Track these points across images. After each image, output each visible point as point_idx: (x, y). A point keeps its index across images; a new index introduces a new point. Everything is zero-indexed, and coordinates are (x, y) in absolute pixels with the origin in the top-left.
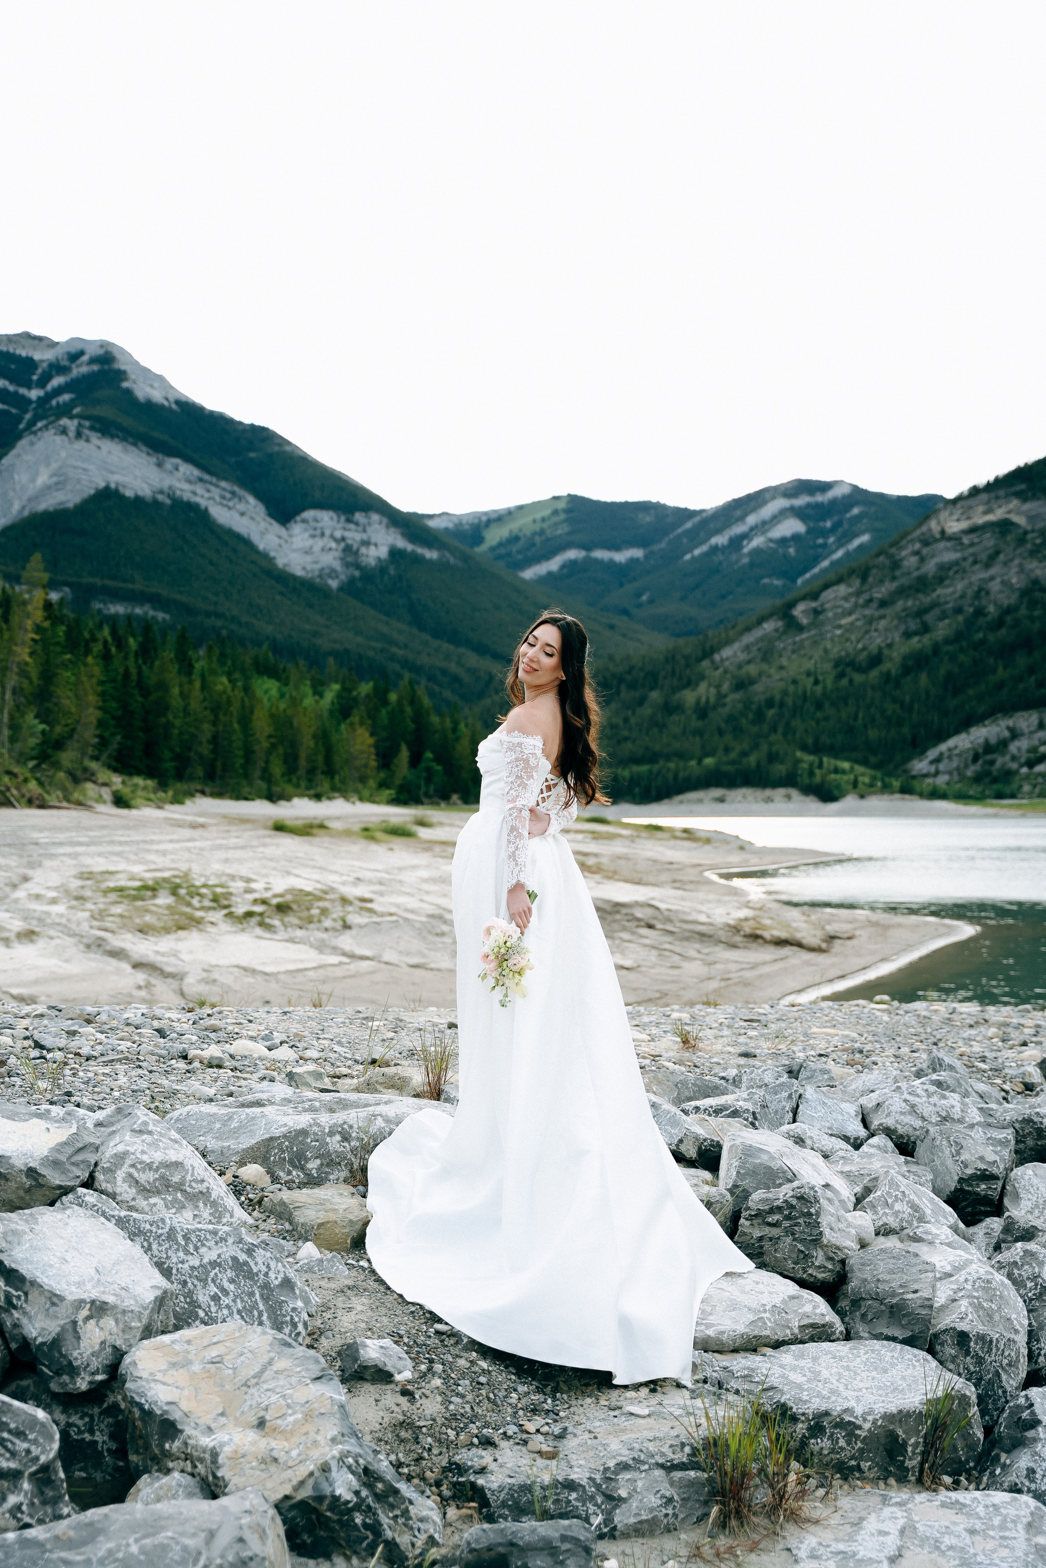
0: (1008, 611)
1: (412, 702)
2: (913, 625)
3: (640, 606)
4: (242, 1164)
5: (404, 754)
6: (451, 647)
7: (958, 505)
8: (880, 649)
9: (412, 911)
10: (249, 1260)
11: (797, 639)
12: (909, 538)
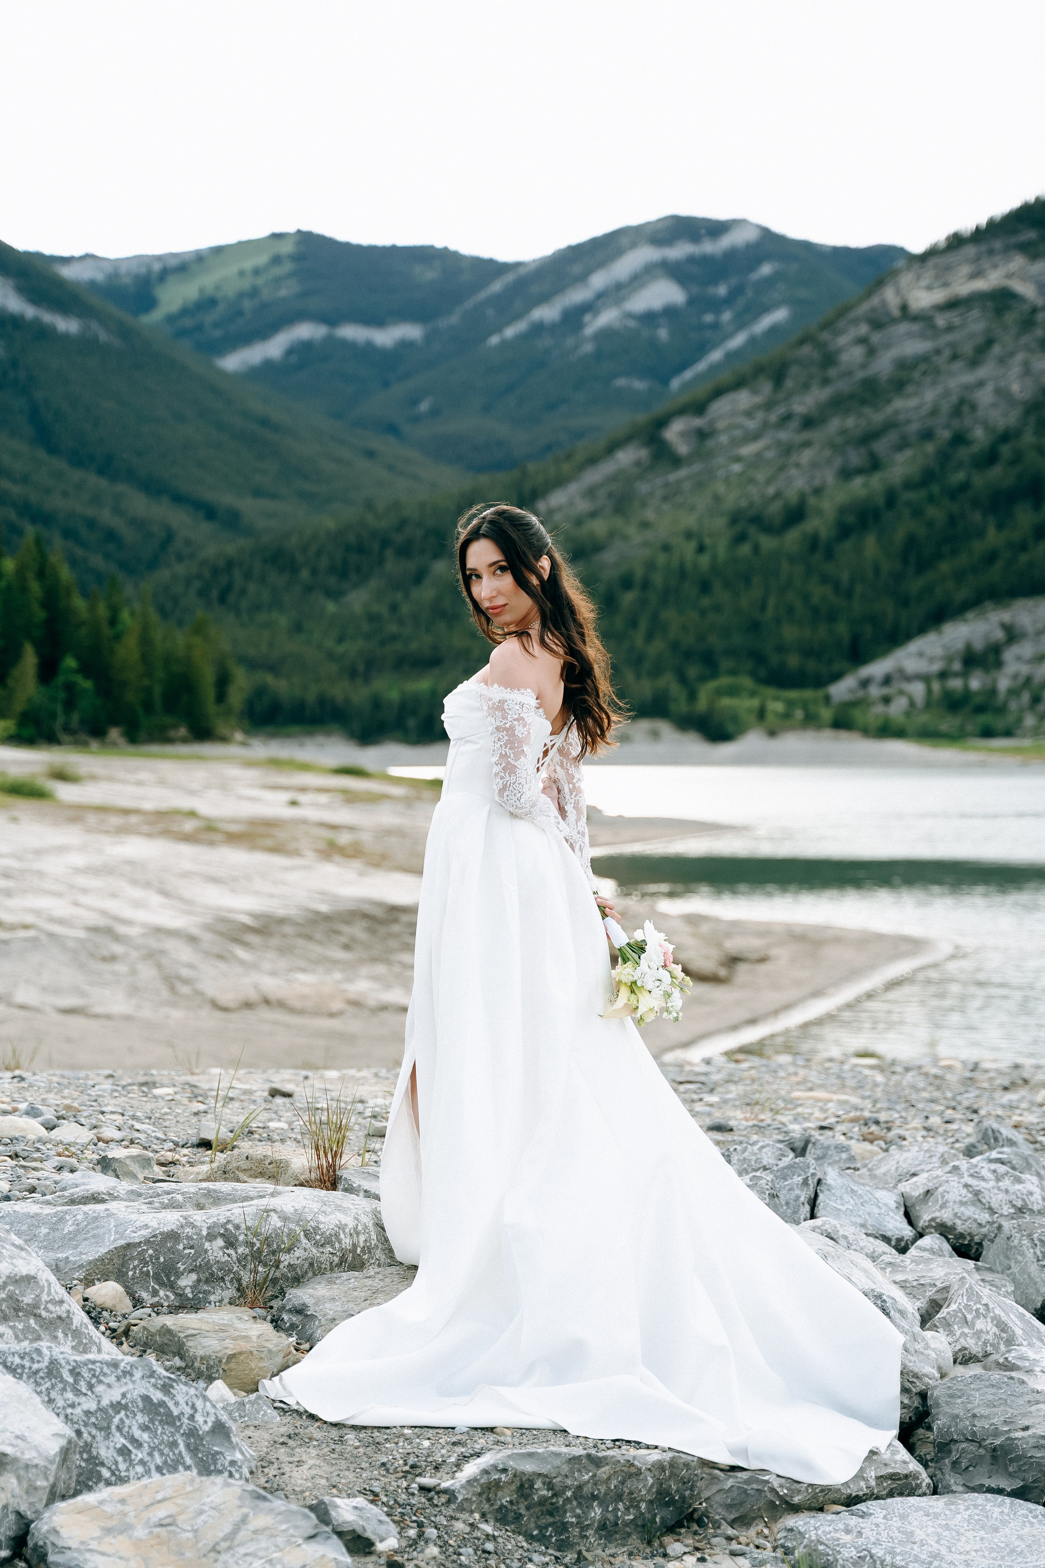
0: (1005, 437)
1: (41, 574)
2: (855, 458)
3: (416, 420)
4: (88, 1282)
5: (30, 660)
6: (103, 483)
7: (931, 263)
8: (803, 497)
9: (61, 922)
10: (166, 1399)
11: (672, 477)
12: (852, 315)
